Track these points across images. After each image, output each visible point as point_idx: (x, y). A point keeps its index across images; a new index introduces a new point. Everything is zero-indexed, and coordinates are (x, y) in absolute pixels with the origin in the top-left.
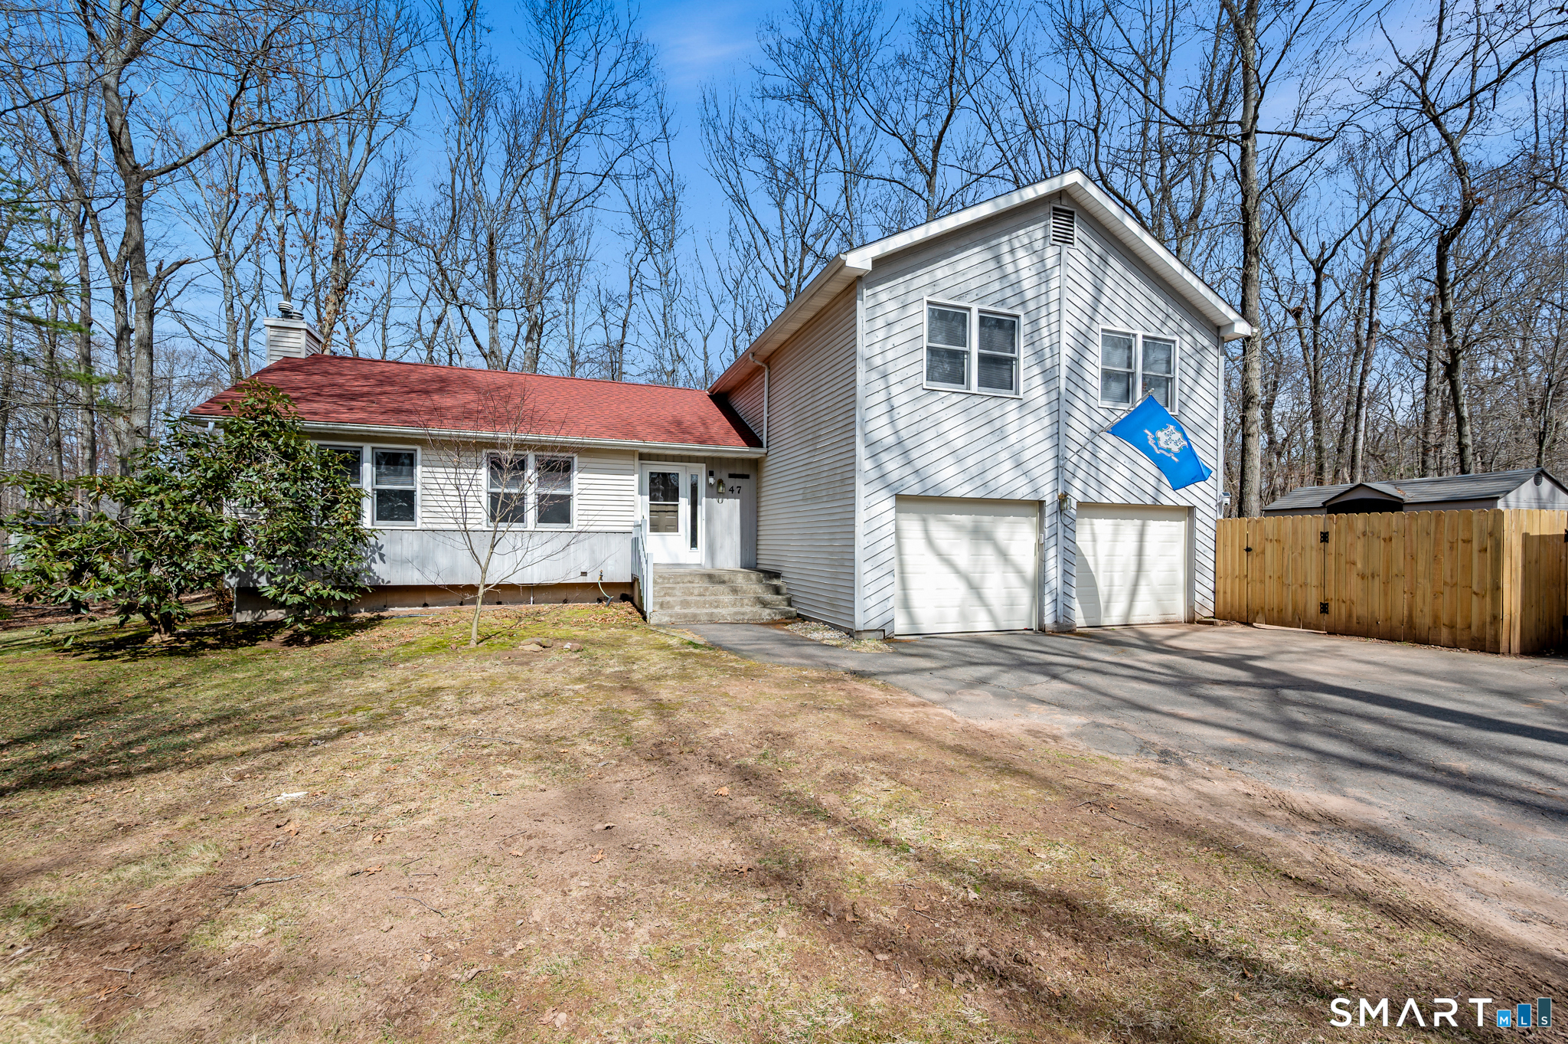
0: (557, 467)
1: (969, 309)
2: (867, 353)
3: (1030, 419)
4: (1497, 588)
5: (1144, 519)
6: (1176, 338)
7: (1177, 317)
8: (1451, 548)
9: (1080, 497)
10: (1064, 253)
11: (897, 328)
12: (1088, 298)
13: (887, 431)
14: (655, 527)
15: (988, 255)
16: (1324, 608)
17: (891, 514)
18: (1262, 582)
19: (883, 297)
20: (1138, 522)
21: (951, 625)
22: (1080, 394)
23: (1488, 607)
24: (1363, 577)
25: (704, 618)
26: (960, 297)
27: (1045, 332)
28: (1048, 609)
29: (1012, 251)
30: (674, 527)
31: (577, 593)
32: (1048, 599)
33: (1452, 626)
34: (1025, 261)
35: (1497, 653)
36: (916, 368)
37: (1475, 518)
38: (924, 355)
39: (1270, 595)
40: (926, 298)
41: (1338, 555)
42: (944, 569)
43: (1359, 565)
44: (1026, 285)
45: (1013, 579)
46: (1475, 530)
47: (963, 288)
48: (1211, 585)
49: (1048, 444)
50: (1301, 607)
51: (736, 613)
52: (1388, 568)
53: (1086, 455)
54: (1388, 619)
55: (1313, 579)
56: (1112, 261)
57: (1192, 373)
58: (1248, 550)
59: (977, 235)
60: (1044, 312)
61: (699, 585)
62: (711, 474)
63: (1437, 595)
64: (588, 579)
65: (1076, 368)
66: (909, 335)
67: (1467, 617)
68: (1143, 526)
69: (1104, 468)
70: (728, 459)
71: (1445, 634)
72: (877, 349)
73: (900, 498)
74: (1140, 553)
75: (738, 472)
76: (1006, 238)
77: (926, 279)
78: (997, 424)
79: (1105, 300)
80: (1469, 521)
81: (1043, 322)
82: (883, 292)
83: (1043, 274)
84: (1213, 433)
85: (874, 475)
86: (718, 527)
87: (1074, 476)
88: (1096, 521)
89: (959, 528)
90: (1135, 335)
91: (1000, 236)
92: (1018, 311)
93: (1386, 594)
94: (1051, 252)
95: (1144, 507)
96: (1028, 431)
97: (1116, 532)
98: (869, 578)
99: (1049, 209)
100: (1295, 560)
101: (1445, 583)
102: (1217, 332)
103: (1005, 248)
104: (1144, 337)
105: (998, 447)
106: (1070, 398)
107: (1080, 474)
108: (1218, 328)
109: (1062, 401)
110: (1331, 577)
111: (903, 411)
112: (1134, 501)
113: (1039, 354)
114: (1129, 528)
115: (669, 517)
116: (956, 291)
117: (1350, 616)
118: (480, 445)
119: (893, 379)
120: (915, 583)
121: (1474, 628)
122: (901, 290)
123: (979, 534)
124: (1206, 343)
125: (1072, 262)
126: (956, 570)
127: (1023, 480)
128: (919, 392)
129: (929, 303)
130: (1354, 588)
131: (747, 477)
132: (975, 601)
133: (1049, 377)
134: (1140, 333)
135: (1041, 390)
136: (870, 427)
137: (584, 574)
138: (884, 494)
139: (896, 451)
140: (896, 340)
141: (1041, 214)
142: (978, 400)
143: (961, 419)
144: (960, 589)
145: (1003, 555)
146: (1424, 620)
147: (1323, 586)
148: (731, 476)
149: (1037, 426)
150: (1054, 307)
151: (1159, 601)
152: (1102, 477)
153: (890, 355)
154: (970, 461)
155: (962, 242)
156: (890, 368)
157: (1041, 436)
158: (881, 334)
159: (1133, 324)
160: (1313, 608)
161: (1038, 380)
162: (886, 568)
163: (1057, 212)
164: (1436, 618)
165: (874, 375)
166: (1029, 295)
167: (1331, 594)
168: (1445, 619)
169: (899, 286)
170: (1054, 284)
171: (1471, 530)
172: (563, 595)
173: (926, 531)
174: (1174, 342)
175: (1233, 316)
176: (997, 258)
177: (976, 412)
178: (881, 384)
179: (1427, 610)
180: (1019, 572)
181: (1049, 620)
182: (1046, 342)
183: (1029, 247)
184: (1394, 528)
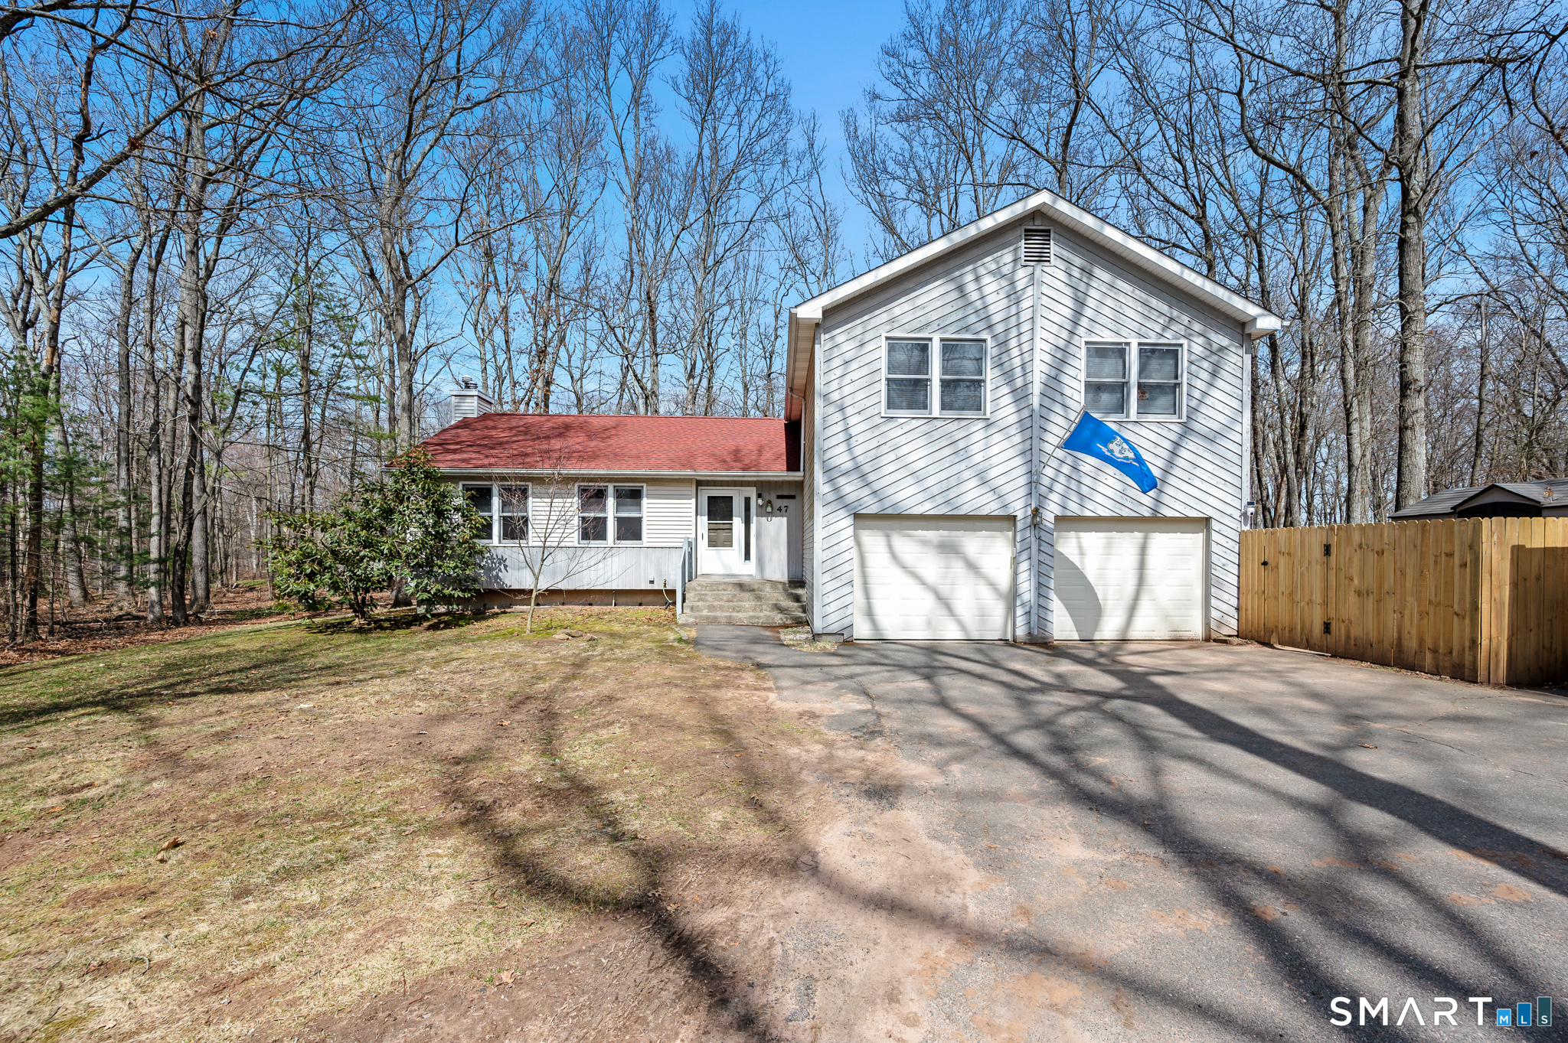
0: (631, 495)
1: (930, 339)
2: (825, 390)
3: (998, 437)
4: (1475, 608)
5: (1147, 532)
6: (1185, 342)
7: (1185, 319)
8: (1436, 562)
9: (1058, 511)
10: (1038, 272)
11: (854, 365)
12: (1068, 313)
13: (845, 457)
14: (713, 543)
15: (951, 286)
16: (1327, 628)
17: (850, 531)
18: (1276, 598)
19: (840, 339)
20: (1138, 535)
21: (919, 633)
22: (1058, 409)
23: (1468, 629)
24: (1359, 593)
25: (723, 620)
26: (920, 329)
27: (1015, 352)
28: (1020, 621)
29: (977, 279)
30: (728, 543)
31: (650, 598)
32: (1019, 611)
33: (1435, 651)
34: (990, 285)
35: (1475, 682)
36: (874, 399)
37: (1456, 528)
38: (883, 386)
39: (1282, 613)
40: (884, 335)
41: (1338, 569)
42: (910, 581)
43: (1356, 581)
44: (992, 309)
45: (985, 592)
46: (1457, 542)
47: (923, 321)
48: (1234, 602)
49: (1019, 461)
50: (1307, 625)
51: (752, 617)
52: (1381, 585)
53: (1066, 469)
54: (1381, 641)
55: (1318, 597)
56: (1098, 272)
57: (1205, 376)
58: (1265, 564)
59: (939, 269)
60: (1014, 332)
61: (731, 591)
62: (759, 496)
63: (1423, 614)
64: (655, 587)
65: (1053, 384)
66: (866, 370)
67: (1449, 640)
68: (1146, 538)
69: (1087, 480)
70: (776, 482)
71: (1429, 658)
72: (834, 386)
73: (857, 516)
74: (1142, 567)
75: (785, 493)
76: (970, 267)
77: (884, 317)
78: (961, 444)
79: (1088, 312)
80: (1451, 532)
81: (1013, 343)
82: (840, 335)
83: (1014, 296)
84: (1238, 438)
85: (831, 497)
86: (767, 542)
87: (1051, 490)
88: (1083, 534)
89: (924, 543)
90: (1128, 344)
91: (963, 266)
92: (984, 335)
93: (1378, 614)
94: (1021, 273)
95: (1141, 520)
96: (995, 450)
97: (1109, 546)
98: (829, 587)
99: (1021, 231)
100: (1302, 575)
101: (1430, 602)
102: (1240, 329)
103: (969, 277)
104: (1140, 344)
105: (962, 466)
106: (1044, 412)
107: (1058, 488)
108: (1243, 325)
109: (1036, 417)
110: (1332, 594)
111: (861, 438)
112: (1126, 513)
113: (1008, 376)
114: (1127, 543)
115: (723, 534)
116: (916, 324)
117: (1348, 637)
118: (574, 479)
119: (849, 411)
120: (877, 593)
121: (1455, 653)
122: (859, 330)
123: (948, 549)
124: (1225, 342)
125: (1047, 279)
126: (923, 582)
127: (990, 497)
128: (877, 420)
129: (887, 338)
130: (1350, 607)
131: (793, 497)
132: (945, 612)
133: (1020, 396)
134: (1134, 343)
135: (1011, 409)
136: (828, 455)
137: (652, 582)
138: (842, 513)
139: (854, 476)
140: (854, 376)
141: (1010, 237)
142: (939, 423)
143: (922, 441)
144: (929, 600)
145: (972, 567)
146: (1411, 644)
147: (1325, 604)
148: (779, 497)
149: (1006, 444)
150: (1025, 327)
151: (1166, 617)
152: (1085, 490)
153: (847, 390)
154: (930, 481)
155: (922, 278)
156: (848, 401)
157: (1011, 453)
158: (839, 372)
159: (1124, 332)
160: (1318, 628)
161: (1008, 399)
162: (845, 579)
163: (1029, 234)
164: (1421, 641)
165: (831, 409)
166: (996, 318)
167: (1332, 614)
168: (1429, 643)
169: (857, 326)
170: (1025, 305)
171: (1452, 542)
172: (639, 599)
173: (890, 546)
174: (1181, 345)
175: (1253, 310)
176: (960, 288)
177: (936, 435)
178: (838, 416)
179: (1414, 631)
180: (992, 585)
181: (1021, 632)
182: (1017, 362)
183: (997, 273)
184: (1386, 540)
